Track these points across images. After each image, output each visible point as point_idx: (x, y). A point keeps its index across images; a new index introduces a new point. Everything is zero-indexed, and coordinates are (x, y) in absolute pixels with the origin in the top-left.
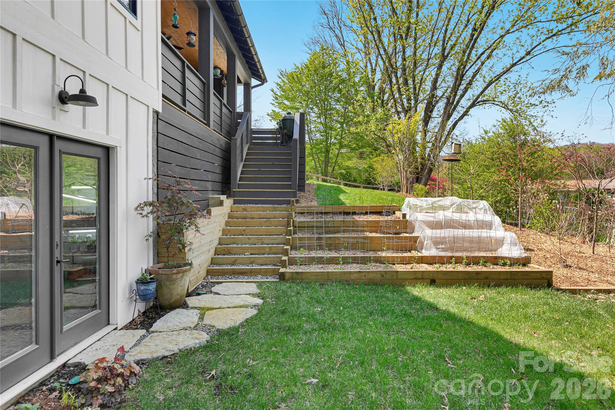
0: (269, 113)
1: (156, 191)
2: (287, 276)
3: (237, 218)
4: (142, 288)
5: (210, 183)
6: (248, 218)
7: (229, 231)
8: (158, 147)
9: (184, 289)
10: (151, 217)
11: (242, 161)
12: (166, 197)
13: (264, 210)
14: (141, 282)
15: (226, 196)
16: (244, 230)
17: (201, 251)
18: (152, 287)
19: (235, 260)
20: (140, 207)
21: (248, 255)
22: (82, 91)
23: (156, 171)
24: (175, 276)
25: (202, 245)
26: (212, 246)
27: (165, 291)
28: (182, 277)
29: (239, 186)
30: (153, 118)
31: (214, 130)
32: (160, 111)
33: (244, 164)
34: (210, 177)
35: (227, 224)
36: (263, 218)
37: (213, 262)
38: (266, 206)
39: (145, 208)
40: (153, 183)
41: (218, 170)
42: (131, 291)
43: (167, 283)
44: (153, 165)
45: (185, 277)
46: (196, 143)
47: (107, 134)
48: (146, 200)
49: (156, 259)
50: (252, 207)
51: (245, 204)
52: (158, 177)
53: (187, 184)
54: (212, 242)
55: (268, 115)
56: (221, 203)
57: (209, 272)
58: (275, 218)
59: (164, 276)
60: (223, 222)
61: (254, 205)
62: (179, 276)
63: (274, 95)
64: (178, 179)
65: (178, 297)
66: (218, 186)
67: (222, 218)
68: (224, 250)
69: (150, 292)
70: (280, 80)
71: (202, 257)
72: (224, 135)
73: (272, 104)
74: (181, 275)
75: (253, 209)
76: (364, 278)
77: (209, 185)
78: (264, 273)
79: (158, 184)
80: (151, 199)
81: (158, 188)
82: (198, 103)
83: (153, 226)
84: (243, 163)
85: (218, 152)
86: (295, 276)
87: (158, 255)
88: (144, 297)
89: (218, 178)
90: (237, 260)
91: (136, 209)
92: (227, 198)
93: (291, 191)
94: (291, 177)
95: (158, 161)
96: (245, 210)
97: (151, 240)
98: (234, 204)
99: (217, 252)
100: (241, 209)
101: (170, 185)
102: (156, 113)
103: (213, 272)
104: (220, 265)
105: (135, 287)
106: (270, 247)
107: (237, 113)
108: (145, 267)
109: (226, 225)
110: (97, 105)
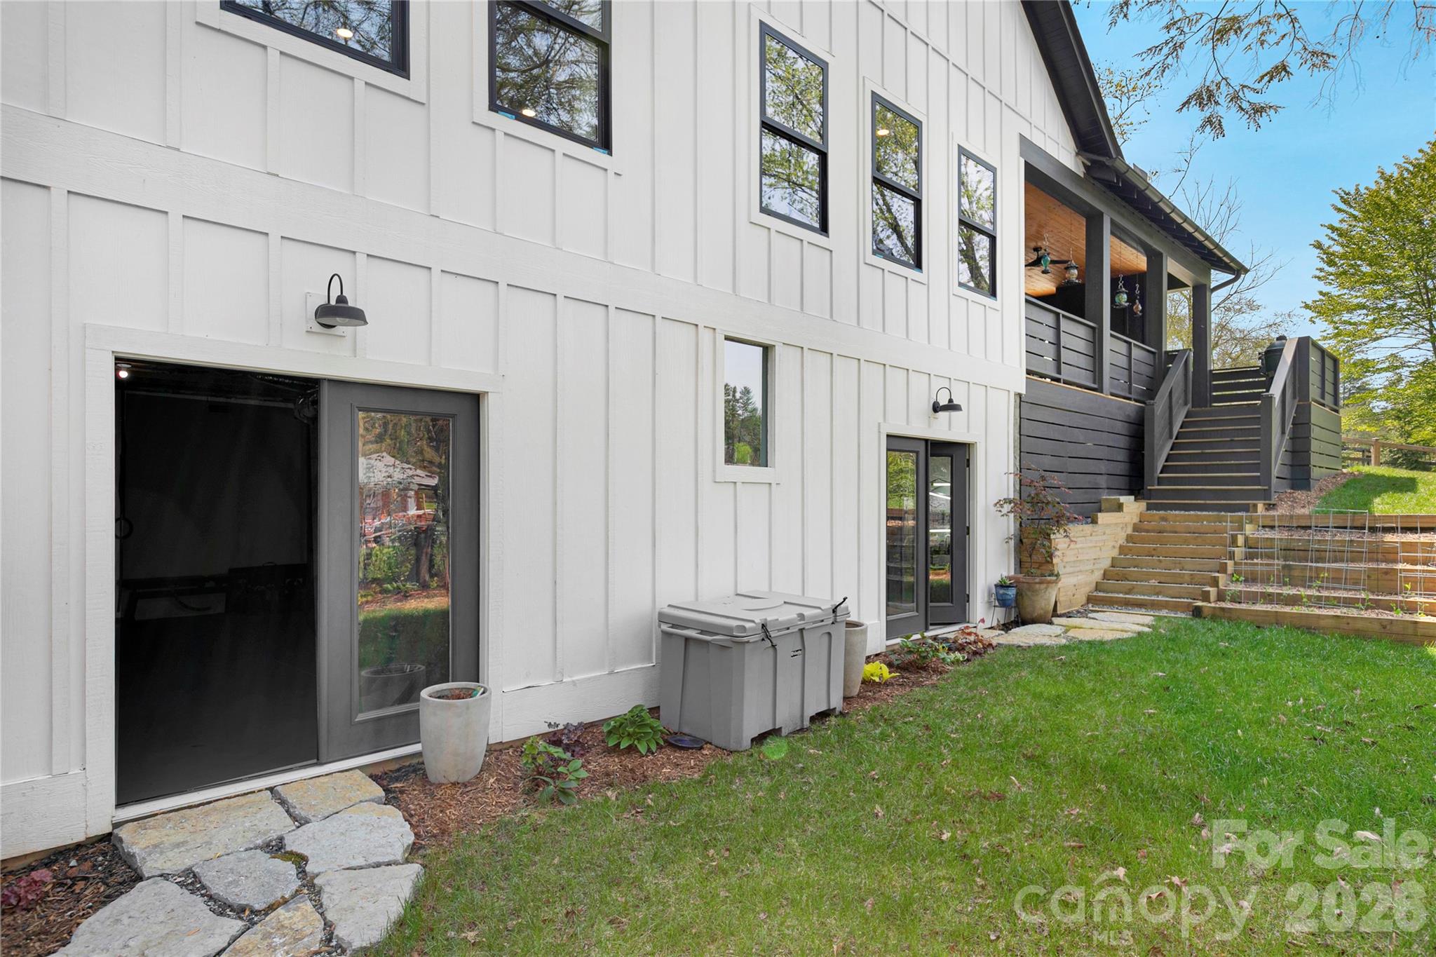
0: (1310, 302)
1: (1018, 488)
2: (1206, 612)
3: (1148, 531)
4: (1001, 591)
5: (1105, 477)
6: (1167, 532)
7: (1130, 549)
8: (1020, 435)
9: (1049, 604)
10: (1012, 515)
11: (1171, 437)
12: (1029, 496)
13: (1199, 519)
14: (1001, 586)
15: (1133, 497)
16: (1154, 550)
17: (1078, 569)
18: (1012, 592)
19: (1131, 587)
20: (999, 504)
21: (1153, 582)
22: (951, 401)
23: (1018, 464)
24: (1037, 586)
25: (1080, 561)
26: (1097, 566)
27: (1027, 602)
28: (1046, 588)
29: (1160, 481)
30: (1015, 402)
31: (1112, 394)
32: (1023, 392)
33: (1174, 443)
34: (1103, 467)
35: (1129, 538)
36: (1194, 533)
37: (1098, 587)
38: (1204, 513)
39: (1005, 506)
40: (1014, 479)
41: (1122, 456)
42: (990, 595)
43: (1029, 593)
44: (1015, 457)
45: (1049, 590)
46: (1078, 420)
47: (968, 431)
48: (1006, 497)
49: (1018, 569)
50: (1176, 515)
51: (1166, 510)
52: (1020, 472)
53: (1053, 479)
54: (1098, 561)
55: (1307, 306)
56: (1119, 507)
57: (1090, 600)
58: (1215, 532)
59: (1025, 585)
60: (1124, 535)
61: (1182, 512)
62: (1043, 586)
63: (1324, 257)
64: (1043, 473)
65: (1042, 612)
66: (1121, 483)
67: (1119, 529)
68: (1117, 574)
69: (1009, 597)
70: (1342, 216)
71: (1079, 577)
72: (1136, 397)
73: (1319, 278)
74: (1045, 585)
75: (1178, 519)
76: (1346, 627)
77: (1102, 481)
78: (1175, 607)
79: (1020, 481)
80: (1011, 497)
81: (1021, 485)
82: (1083, 362)
83: (1015, 530)
84: (1173, 440)
85: (1120, 427)
86: (1218, 613)
87: (1020, 564)
88: (1003, 602)
89: (1121, 468)
90: (1134, 588)
91: (996, 505)
92: (1135, 500)
93: (1259, 489)
94: (1259, 464)
95: (1020, 452)
96: (1164, 519)
97: (1012, 543)
98: (1148, 509)
99: (1106, 575)
100: (1157, 518)
101: (1032, 481)
102: (1020, 395)
103: (1096, 600)
104: (1108, 593)
105: (994, 591)
106: (1192, 575)
107: (1167, 352)
108: (1005, 574)
109: (1127, 541)
110: (961, 410)
